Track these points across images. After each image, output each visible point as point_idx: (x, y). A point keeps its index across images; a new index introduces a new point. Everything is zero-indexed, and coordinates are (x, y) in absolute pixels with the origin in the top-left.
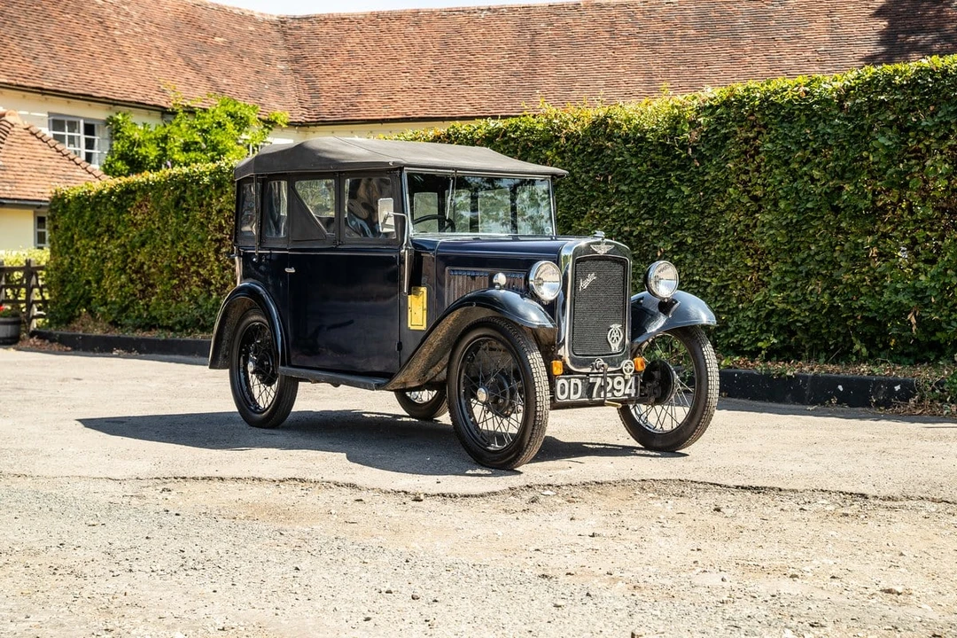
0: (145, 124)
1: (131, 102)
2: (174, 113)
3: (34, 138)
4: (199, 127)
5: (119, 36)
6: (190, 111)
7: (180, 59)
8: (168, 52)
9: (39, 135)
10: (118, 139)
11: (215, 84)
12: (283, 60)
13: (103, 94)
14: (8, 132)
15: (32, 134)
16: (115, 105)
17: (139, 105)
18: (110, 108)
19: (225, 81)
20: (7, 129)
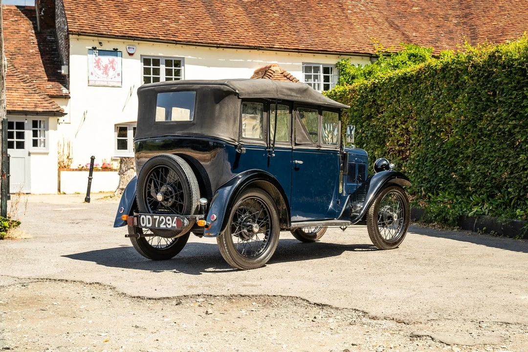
0: (359, 65)
1: (351, 52)
2: (377, 57)
3: (286, 78)
4: (392, 64)
5: (351, 14)
6: (388, 55)
7: (387, 24)
8: (380, 20)
9: (288, 77)
10: (342, 75)
11: (407, 37)
12: (457, 17)
13: (334, 49)
14: (271, 76)
15: (285, 76)
16: (341, 55)
17: (356, 54)
18: (339, 57)
19: (414, 34)
20: (271, 75)
